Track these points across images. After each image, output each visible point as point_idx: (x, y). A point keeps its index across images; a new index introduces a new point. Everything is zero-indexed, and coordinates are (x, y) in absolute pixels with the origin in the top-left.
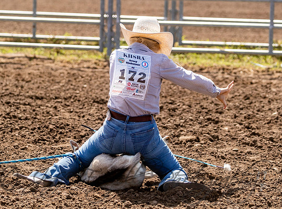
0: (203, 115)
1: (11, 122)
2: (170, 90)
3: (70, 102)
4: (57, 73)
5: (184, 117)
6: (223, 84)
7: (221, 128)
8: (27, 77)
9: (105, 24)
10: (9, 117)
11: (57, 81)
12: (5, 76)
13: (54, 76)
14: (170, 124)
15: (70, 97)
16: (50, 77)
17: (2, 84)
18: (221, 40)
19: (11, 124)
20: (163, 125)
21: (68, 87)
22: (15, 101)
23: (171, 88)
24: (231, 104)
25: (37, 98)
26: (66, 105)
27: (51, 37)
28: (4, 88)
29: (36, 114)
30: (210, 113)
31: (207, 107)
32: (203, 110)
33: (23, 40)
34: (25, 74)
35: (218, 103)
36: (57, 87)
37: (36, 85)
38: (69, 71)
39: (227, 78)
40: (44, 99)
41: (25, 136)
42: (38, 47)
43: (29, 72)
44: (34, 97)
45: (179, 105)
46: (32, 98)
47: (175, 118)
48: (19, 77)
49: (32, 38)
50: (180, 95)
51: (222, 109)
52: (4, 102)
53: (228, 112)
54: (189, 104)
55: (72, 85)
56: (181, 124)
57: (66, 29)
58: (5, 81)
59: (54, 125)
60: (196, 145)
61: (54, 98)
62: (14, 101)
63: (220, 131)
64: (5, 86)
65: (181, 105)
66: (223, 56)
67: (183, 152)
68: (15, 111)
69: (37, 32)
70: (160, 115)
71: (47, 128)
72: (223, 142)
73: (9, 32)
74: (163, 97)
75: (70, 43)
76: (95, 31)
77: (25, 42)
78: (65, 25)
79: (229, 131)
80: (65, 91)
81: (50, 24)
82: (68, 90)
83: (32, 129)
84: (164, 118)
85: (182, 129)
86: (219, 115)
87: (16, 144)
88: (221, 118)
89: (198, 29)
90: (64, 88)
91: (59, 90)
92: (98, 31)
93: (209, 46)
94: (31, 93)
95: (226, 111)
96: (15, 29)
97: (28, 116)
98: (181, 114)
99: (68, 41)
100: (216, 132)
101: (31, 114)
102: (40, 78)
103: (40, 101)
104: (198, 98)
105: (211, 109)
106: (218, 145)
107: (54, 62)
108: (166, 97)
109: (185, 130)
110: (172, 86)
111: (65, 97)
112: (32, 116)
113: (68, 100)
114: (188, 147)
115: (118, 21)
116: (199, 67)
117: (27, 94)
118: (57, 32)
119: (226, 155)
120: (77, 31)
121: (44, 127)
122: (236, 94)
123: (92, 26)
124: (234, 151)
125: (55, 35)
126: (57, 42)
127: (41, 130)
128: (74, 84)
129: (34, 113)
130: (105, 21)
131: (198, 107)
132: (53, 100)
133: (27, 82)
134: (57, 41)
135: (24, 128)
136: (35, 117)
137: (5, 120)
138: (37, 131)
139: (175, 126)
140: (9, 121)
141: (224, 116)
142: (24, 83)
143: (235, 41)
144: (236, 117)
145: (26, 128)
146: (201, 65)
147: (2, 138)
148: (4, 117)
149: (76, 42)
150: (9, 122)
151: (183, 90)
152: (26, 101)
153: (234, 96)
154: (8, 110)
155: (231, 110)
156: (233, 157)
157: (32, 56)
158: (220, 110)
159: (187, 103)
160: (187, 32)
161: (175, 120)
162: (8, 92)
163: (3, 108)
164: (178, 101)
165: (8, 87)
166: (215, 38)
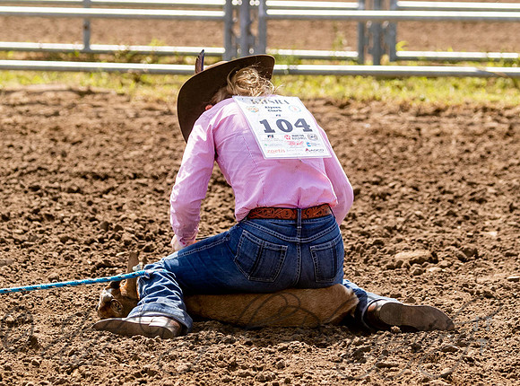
0: (443, 207)
1: (42, 228)
2: (374, 155)
3: (165, 184)
4: (136, 124)
5: (404, 212)
6: (484, 141)
7: (482, 233)
8: (74, 133)
9: (234, 19)
10: (38, 217)
11: (136, 141)
12: (29, 132)
13: (131, 130)
14: (375, 227)
15: (166, 174)
16: (121, 133)
17: (21, 148)
18: (478, 49)
19: (41, 232)
20: (361, 229)
21: (160, 154)
22: (50, 185)
23: (375, 152)
24: (501, 181)
25: (96, 177)
26: (156, 190)
27: (123, 48)
28: (26, 158)
29: (95, 210)
30: (459, 203)
31: (453, 190)
32: (444, 196)
33: (63, 56)
34: (69, 127)
35: (474, 180)
36: (136, 153)
37: (94, 151)
38: (162, 120)
39: (493, 128)
40: (110, 180)
41: (73, 256)
42: (95, 70)
43: (78, 123)
44: (88, 176)
45: (393, 187)
46: (84, 177)
47: (384, 215)
48: (57, 133)
49: (82, 52)
50: (395, 164)
51: (484, 194)
52: (27, 187)
53: (496, 199)
54: (414, 184)
55: (168, 148)
56: (399, 227)
57: (153, 30)
58: (27, 142)
59: (133, 232)
60: (432, 270)
61: (132, 176)
62: (47, 183)
63: (479, 240)
64: (28, 153)
65: (397, 187)
66: (483, 82)
67: (405, 284)
68: (51, 205)
69: (92, 39)
70: (353, 208)
71: (119, 239)
72: (487, 262)
73: (34, 39)
74: (359, 169)
75: (161, 61)
76: (213, 34)
77: (66, 60)
78: (150, 22)
79: (499, 240)
80: (153, 160)
81: (120, 22)
82: (159, 159)
83: (86, 243)
84: (363, 214)
85: (400, 236)
86: (477, 205)
87: (54, 275)
88: (481, 213)
89: (428, 26)
90: (151, 156)
91: (141, 160)
92: (221, 34)
93: (453, 61)
94: (82, 167)
95: (493, 196)
96: (46, 33)
97: (78, 214)
98: (397, 206)
99: (157, 57)
100: (472, 242)
101: (83, 210)
102: (100, 136)
103: (103, 183)
104: (434, 171)
105: (460, 193)
106: (477, 269)
107: (129, 101)
108: (365, 170)
109: (408, 239)
110: (378, 147)
111: (155, 174)
112: (86, 215)
113: (160, 181)
114: (415, 274)
115: (261, 13)
116: (434, 105)
117: (75, 170)
118: (134, 38)
119: (493, 289)
120: (176, 35)
121: (111, 238)
122: (512, 161)
123: (208, 23)
124: (510, 280)
125: (131, 44)
126: (135, 59)
127: (106, 244)
128: (171, 146)
129: (90, 208)
130: (235, 13)
131: (433, 188)
132: (129, 181)
133: (74, 144)
134: (134, 57)
135: (70, 241)
136: (91, 216)
137: (29, 224)
138: (97, 247)
139: (386, 230)
140: (39, 226)
141: (487, 208)
142: (68, 146)
143: (507, 51)
144: (512, 209)
145: (74, 240)
146: (437, 103)
147: (25, 262)
148: (28, 219)
149: (174, 59)
150: (38, 229)
151: (400, 155)
152: (73, 185)
153: (507, 166)
154: (35, 204)
155: (502, 194)
156: (508, 293)
157: (83, 88)
158: (478, 195)
159: (410, 182)
160: (406, 34)
161: (385, 219)
162: (35, 165)
163: (25, 199)
164: (391, 178)
165: (33, 156)
166: (464, 44)
